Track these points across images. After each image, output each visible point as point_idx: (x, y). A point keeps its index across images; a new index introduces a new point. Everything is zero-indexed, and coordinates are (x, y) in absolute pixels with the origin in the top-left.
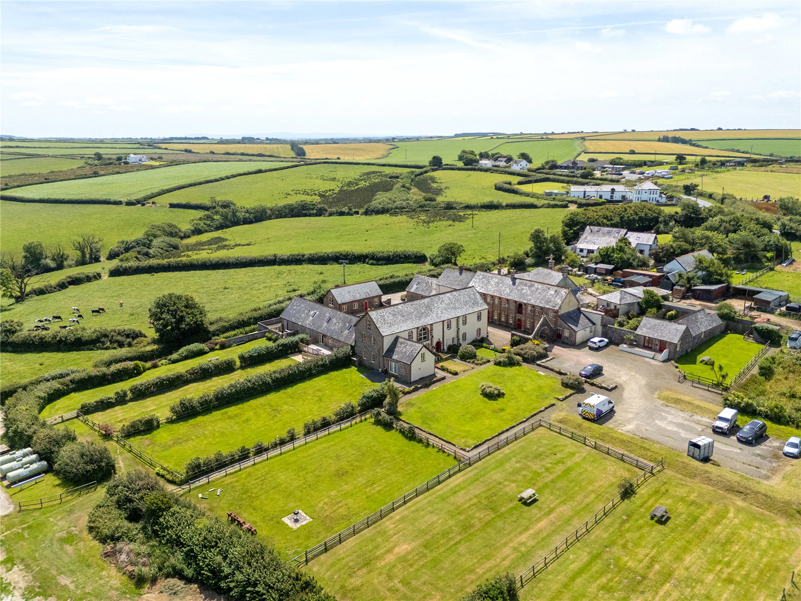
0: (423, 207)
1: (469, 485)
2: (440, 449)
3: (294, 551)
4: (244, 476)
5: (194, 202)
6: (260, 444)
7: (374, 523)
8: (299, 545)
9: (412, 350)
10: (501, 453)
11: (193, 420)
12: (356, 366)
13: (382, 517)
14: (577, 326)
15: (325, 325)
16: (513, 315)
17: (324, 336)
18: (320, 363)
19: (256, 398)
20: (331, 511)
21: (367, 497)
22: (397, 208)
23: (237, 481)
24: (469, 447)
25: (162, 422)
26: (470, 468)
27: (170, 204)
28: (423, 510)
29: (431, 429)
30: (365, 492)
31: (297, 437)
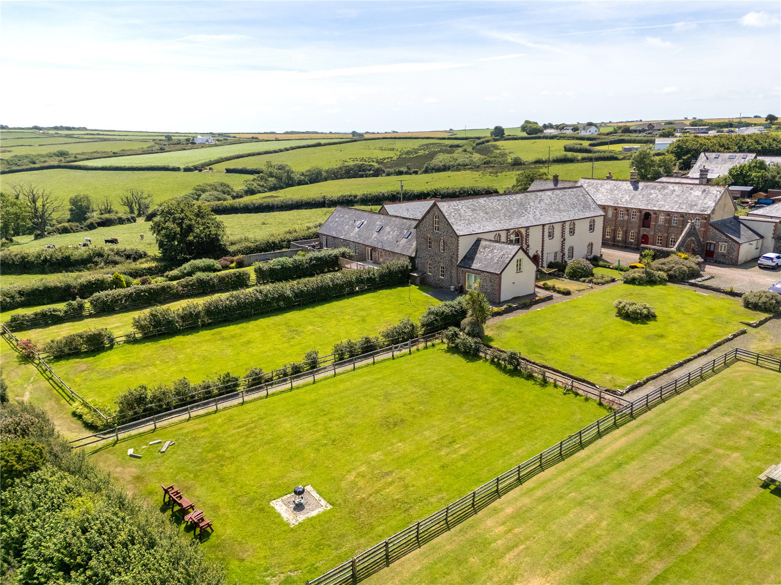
0: (488, 163)
1: (643, 451)
2: (568, 390)
3: (282, 577)
4: (220, 420)
5: (249, 167)
6: (257, 371)
7: (460, 520)
8: (297, 563)
9: (503, 255)
10: (685, 399)
11: (167, 340)
12: (416, 285)
13: (475, 508)
14: (739, 237)
15: (374, 235)
16: (636, 230)
17: (374, 249)
18: (365, 276)
19: (269, 316)
20: (369, 490)
21: (443, 467)
22: (459, 165)
23: (206, 429)
24: (622, 387)
25: (118, 340)
26: (634, 423)
27: (226, 170)
28: (561, 498)
29: (546, 360)
30: (439, 457)
31: (322, 365)
